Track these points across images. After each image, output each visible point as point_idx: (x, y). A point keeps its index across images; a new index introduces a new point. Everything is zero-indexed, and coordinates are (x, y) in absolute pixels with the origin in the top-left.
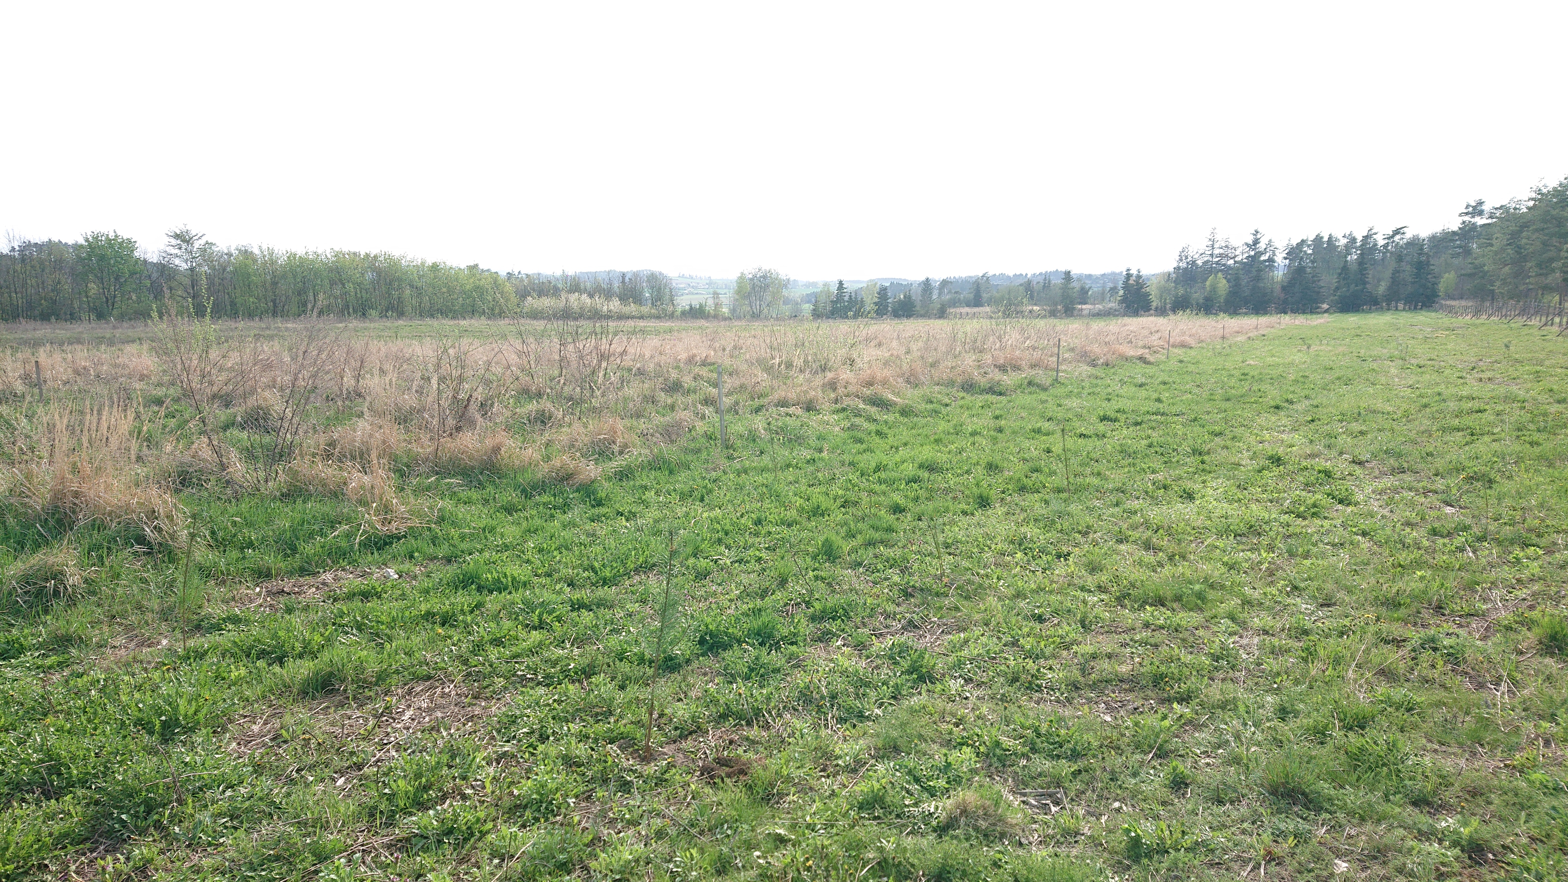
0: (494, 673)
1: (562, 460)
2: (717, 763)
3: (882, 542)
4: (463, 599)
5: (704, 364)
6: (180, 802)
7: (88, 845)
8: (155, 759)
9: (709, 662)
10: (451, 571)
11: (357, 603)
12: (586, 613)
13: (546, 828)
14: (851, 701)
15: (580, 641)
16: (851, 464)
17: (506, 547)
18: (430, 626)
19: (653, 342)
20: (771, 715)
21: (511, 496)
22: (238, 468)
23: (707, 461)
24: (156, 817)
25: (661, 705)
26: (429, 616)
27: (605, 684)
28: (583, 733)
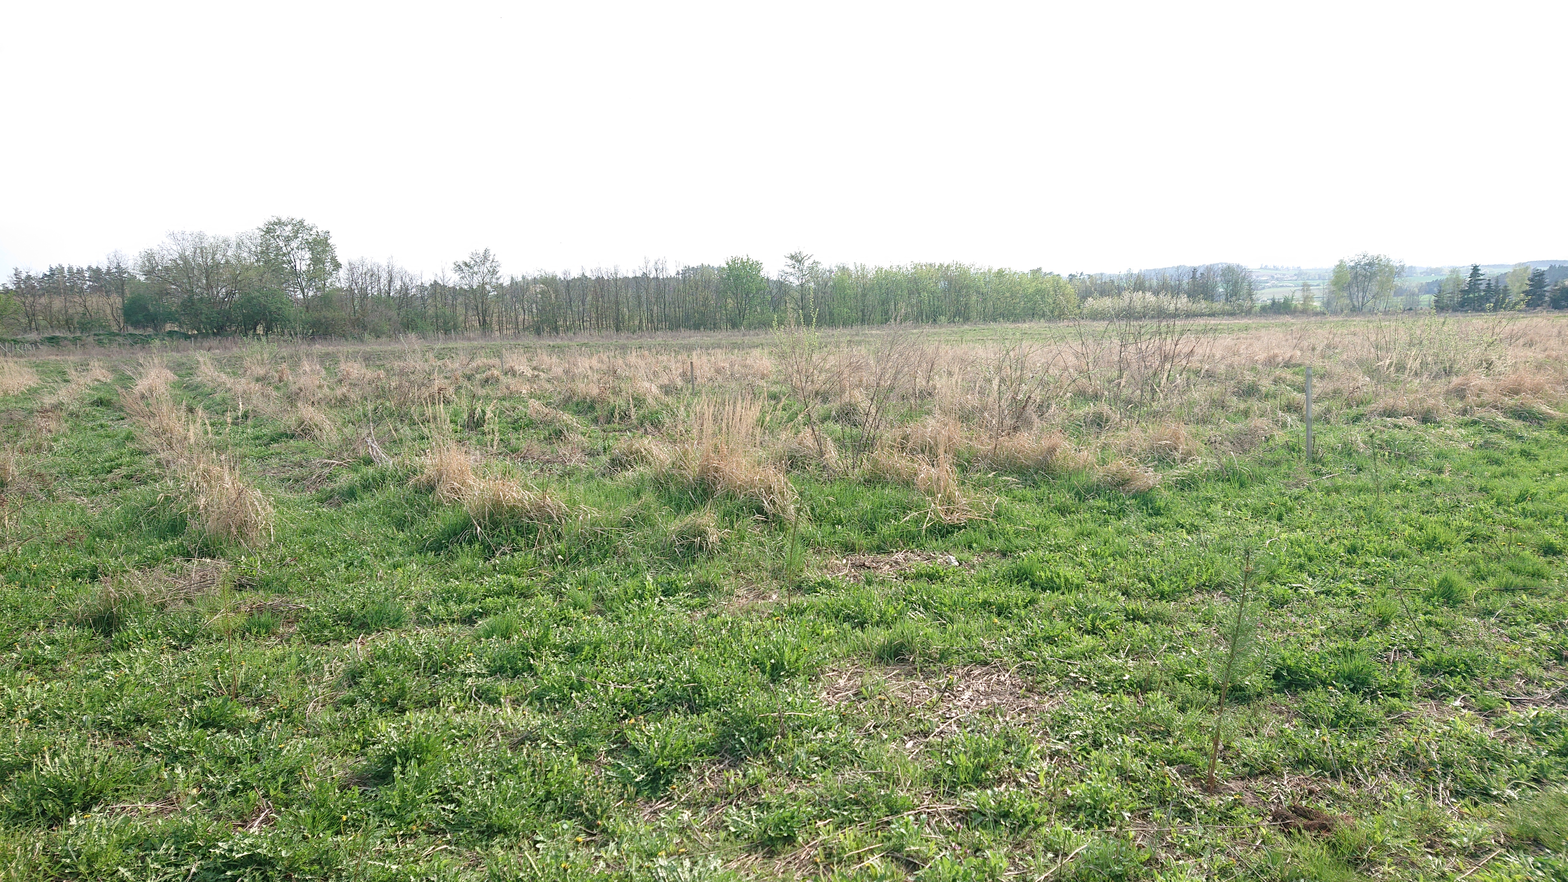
0: (1047, 669)
1: (1119, 465)
2: (1293, 812)
3: (1525, 589)
4: (1017, 593)
5: (1287, 365)
6: (784, 735)
7: (717, 757)
8: (765, 695)
9: (1285, 700)
10: (1006, 564)
11: (923, 584)
12: (1142, 626)
13: (1100, 836)
14: (1472, 774)
15: (1135, 653)
16: (1483, 490)
17: (1059, 548)
18: (987, 615)
19: (1227, 340)
20: (1363, 772)
21: (1065, 498)
22: (832, 454)
23: (1288, 476)
24: (765, 745)
25: (1227, 736)
26: (986, 604)
27: (1163, 703)
28: (1139, 748)
